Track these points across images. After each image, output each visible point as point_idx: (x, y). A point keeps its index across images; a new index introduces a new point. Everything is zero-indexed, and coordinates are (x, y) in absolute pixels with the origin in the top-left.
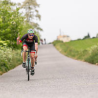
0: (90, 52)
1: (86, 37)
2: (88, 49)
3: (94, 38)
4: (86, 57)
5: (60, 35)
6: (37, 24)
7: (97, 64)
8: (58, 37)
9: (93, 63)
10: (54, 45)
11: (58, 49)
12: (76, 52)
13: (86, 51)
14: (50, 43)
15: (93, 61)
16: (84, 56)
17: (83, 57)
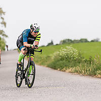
0: (53, 58)
1: (49, 44)
2: (51, 55)
3: (57, 45)
4: (48, 63)
6: (2, 31)
7: (59, 69)
9: (55, 69)
12: (39, 58)
13: (49, 57)
14: (15, 49)
15: (55, 67)
17: (46, 63)
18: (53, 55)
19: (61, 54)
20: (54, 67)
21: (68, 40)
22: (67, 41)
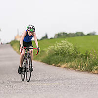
0: (47, 52)
1: (43, 38)
2: (45, 49)
3: (51, 38)
5: (18, 35)
7: (53, 64)
8: (15, 37)
9: (49, 64)
10: (12, 45)
11: (15, 49)
13: (44, 51)
14: (8, 43)
15: (50, 62)
16: (41, 56)
17: (40, 58)
18: (48, 50)
19: (55, 49)
20: (48, 62)
21: (64, 33)
22: (62, 35)
